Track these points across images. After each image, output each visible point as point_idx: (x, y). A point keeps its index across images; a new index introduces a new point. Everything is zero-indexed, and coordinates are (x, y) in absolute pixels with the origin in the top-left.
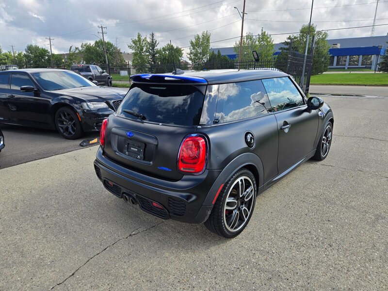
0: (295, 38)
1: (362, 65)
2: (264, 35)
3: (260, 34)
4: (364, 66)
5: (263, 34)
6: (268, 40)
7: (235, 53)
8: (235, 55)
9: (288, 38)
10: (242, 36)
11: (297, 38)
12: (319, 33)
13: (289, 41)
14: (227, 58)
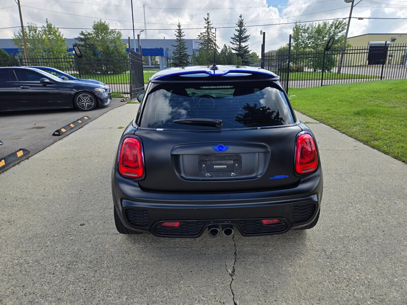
0: (89, 34)
1: (152, 65)
2: (51, 28)
3: (46, 26)
4: (154, 66)
5: (49, 26)
6: (57, 34)
7: (16, 47)
8: (17, 49)
9: (81, 34)
10: (22, 27)
11: (92, 34)
12: (113, 32)
13: (83, 37)
14: (5, 52)
